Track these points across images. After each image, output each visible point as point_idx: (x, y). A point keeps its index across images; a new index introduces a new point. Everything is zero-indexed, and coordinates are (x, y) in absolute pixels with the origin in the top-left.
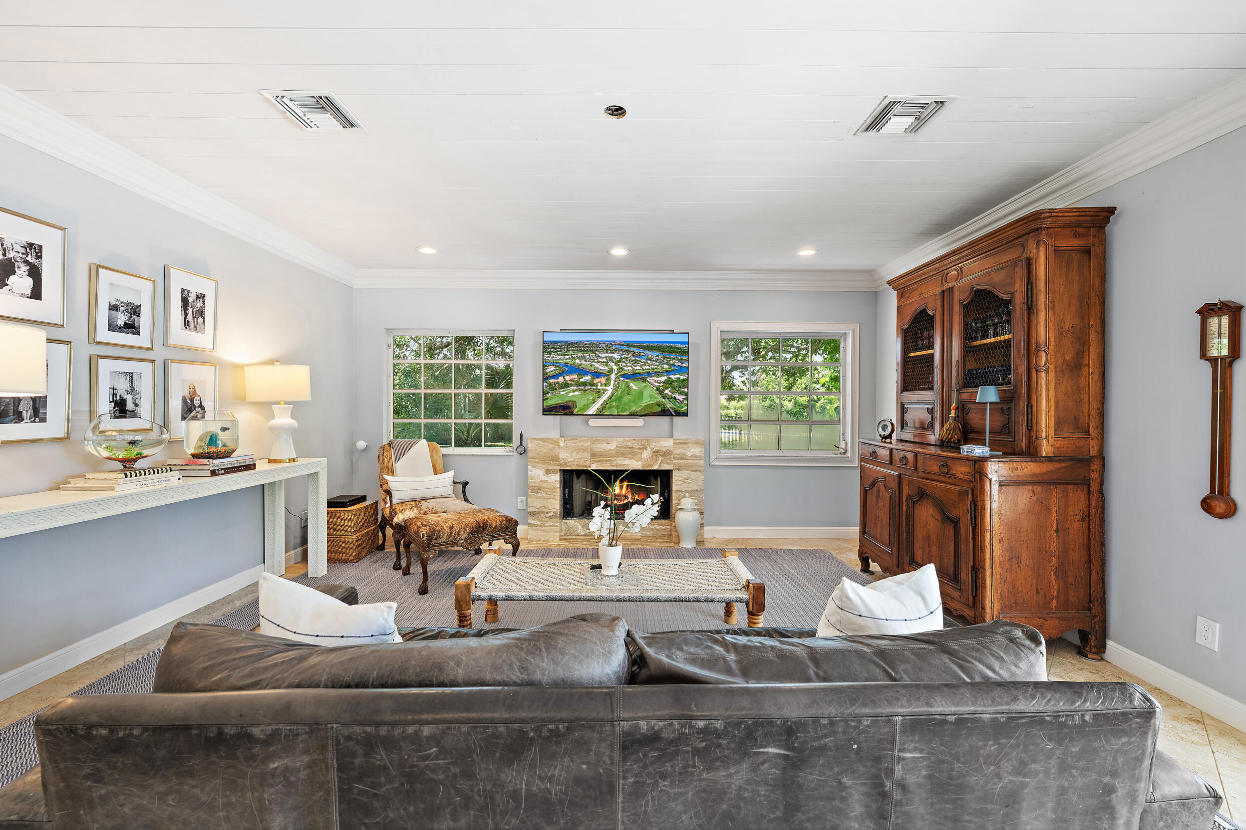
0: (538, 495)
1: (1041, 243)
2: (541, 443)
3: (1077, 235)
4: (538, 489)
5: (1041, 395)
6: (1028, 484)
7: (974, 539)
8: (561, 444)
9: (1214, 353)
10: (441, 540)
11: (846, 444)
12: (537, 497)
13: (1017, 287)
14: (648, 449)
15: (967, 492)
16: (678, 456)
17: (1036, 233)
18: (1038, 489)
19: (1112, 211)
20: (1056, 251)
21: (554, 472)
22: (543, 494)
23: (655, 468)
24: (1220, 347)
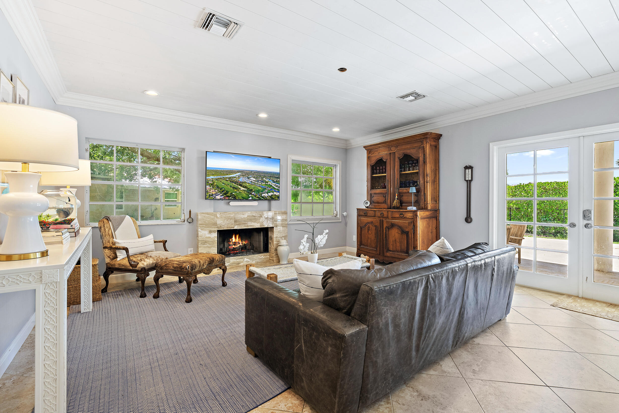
0: (205, 245)
1: (428, 142)
2: (206, 215)
3: (434, 141)
4: (205, 242)
5: (428, 190)
6: (426, 218)
7: (414, 238)
8: (218, 216)
9: (467, 179)
10: (196, 270)
12: (204, 247)
13: (420, 155)
14: (263, 217)
15: (412, 222)
16: (276, 220)
17: (426, 139)
18: (428, 220)
19: (441, 135)
20: (431, 145)
21: (214, 232)
22: (208, 245)
23: (266, 226)
24: (469, 178)
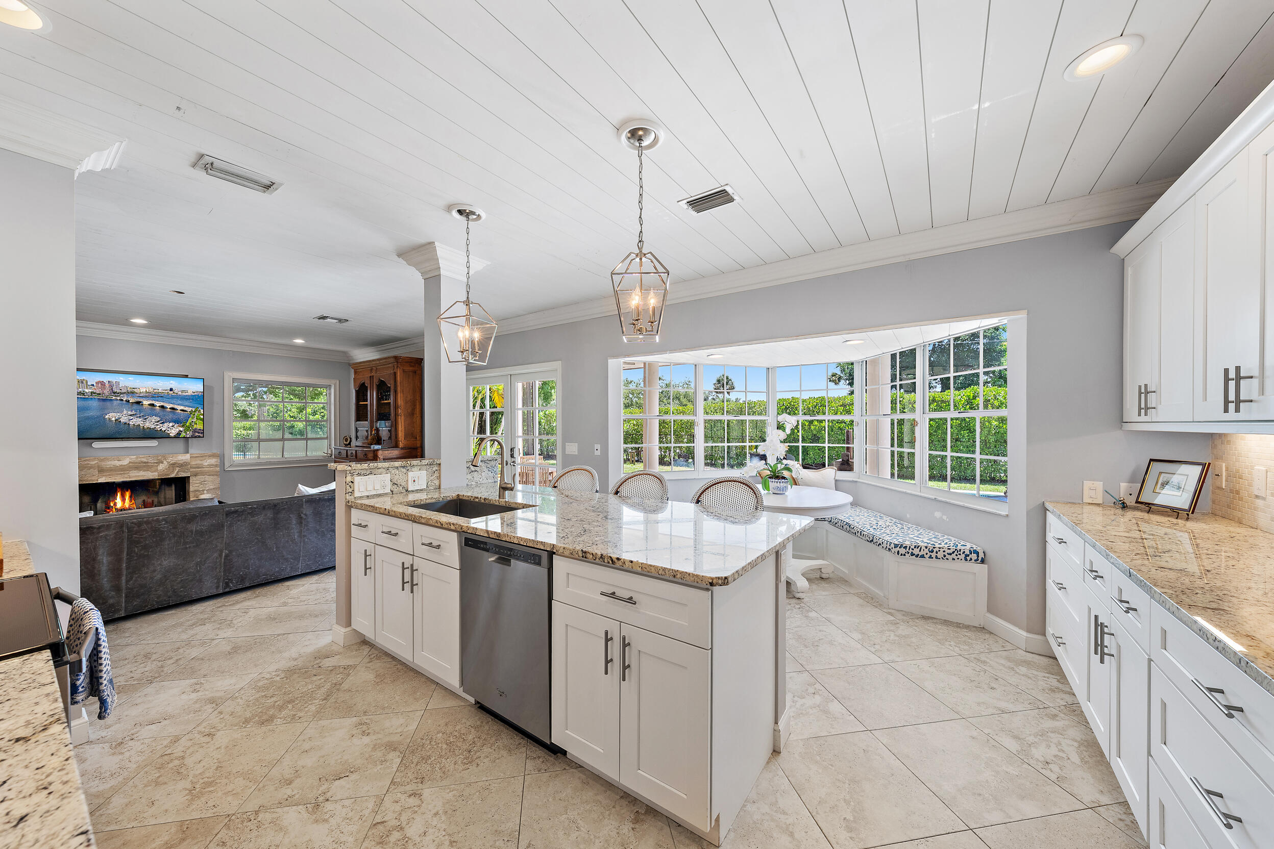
1: (399, 367)
3: (411, 366)
5: (399, 425)
11: (332, 451)
13: (391, 382)
14: (165, 462)
16: (196, 466)
17: (397, 363)
20: (404, 371)
23: (173, 476)
